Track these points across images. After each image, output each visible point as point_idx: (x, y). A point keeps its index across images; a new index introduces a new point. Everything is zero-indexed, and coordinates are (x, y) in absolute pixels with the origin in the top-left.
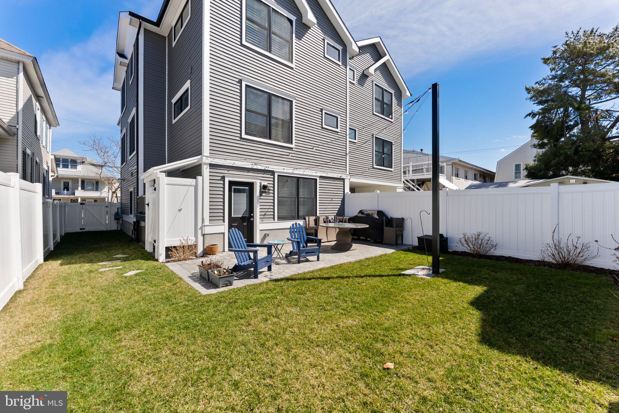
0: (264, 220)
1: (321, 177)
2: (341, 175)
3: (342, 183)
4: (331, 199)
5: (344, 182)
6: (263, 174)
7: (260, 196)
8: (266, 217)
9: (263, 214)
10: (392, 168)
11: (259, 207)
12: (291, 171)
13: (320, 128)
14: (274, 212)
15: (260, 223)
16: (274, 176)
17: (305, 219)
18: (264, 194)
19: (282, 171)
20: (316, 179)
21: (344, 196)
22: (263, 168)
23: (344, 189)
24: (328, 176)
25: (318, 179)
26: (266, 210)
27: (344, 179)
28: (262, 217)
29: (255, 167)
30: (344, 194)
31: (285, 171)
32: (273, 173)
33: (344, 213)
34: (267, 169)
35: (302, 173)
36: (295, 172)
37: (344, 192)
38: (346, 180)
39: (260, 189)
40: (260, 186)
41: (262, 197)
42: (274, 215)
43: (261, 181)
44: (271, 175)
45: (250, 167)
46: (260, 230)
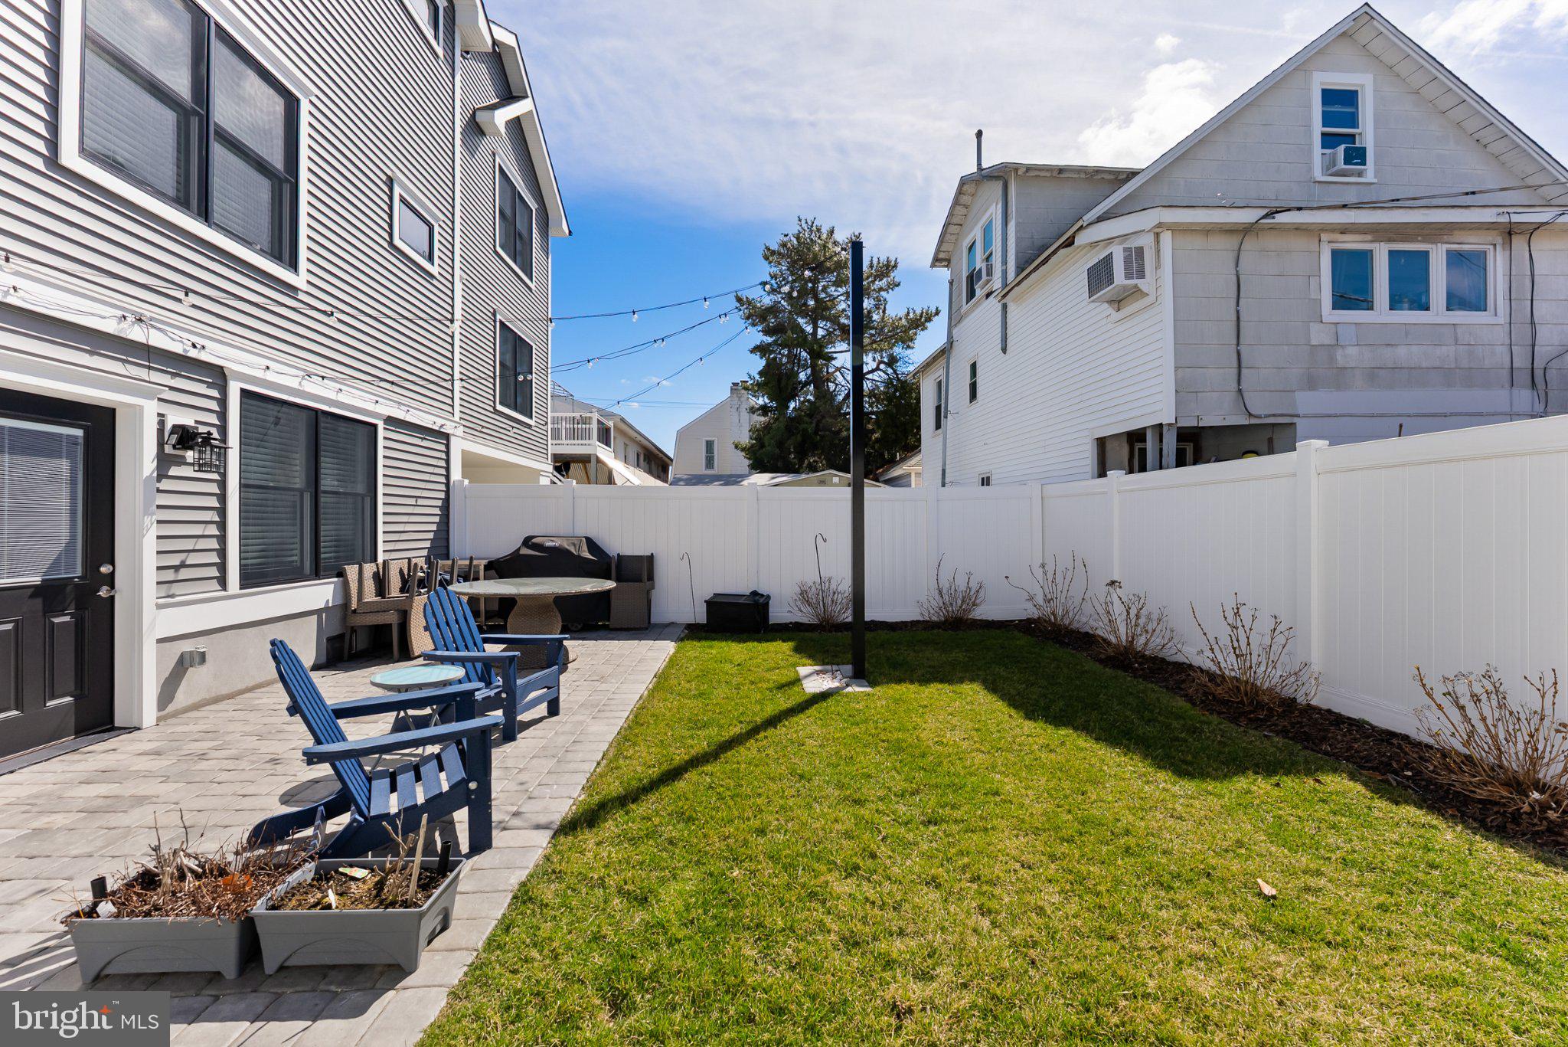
0: (176, 589)
1: (390, 420)
2: (443, 422)
3: (443, 448)
4: (412, 501)
5: (448, 446)
6: (174, 375)
7: (159, 480)
8: (184, 574)
9: (175, 560)
10: (531, 417)
11: (154, 531)
12: (293, 383)
13: (386, 245)
14: (222, 553)
15: (159, 607)
16: (224, 390)
17: (341, 574)
18: (174, 471)
19: (260, 374)
20: (375, 426)
21: (447, 492)
22: (177, 348)
23: (448, 469)
24: (409, 418)
25: (381, 425)
26: (188, 544)
27: (447, 436)
28: (170, 575)
29: (137, 334)
30: (447, 484)
31: (270, 376)
32: (218, 376)
33: (448, 547)
34: (193, 353)
35: (332, 396)
36: (310, 387)
37: (448, 477)
38: (453, 440)
39: (161, 444)
40: (161, 431)
41: (165, 485)
42: (222, 567)
43: (165, 409)
44: (210, 385)
45: (110, 327)
46: (160, 641)
